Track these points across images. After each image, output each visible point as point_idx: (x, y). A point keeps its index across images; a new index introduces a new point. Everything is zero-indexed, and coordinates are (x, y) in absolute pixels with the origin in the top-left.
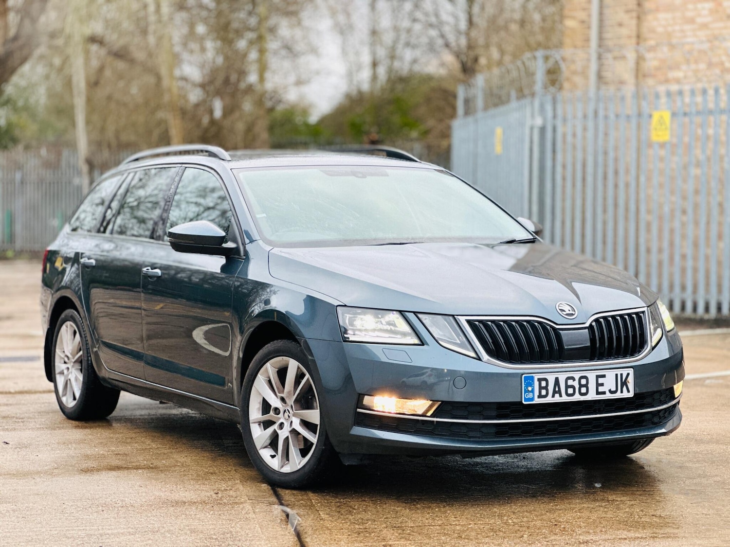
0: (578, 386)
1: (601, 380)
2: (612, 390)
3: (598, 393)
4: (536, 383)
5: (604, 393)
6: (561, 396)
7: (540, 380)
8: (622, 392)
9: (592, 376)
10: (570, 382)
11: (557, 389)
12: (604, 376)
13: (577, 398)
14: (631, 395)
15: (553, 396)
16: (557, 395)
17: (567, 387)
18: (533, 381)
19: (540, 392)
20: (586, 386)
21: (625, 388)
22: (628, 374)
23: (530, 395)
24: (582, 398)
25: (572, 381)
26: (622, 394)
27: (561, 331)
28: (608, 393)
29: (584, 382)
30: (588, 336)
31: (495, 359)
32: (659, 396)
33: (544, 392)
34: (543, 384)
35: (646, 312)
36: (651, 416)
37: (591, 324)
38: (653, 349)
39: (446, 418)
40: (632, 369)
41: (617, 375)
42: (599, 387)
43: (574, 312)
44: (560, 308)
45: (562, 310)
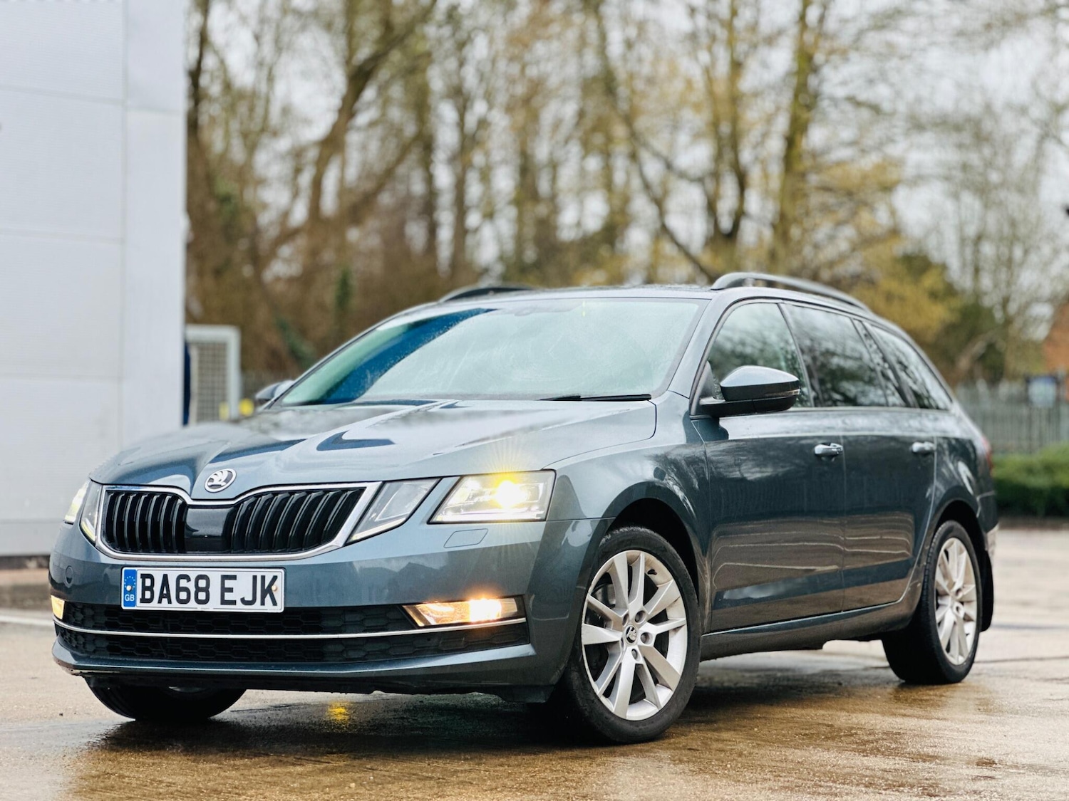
0: (195, 589)
1: (228, 584)
2: (246, 599)
3: (224, 602)
4: (139, 581)
5: (234, 603)
6: (170, 602)
7: (144, 577)
8: (263, 603)
9: (215, 577)
10: (183, 583)
11: (165, 592)
12: (234, 578)
13: (192, 606)
14: (279, 609)
15: (160, 602)
16: (165, 601)
17: (179, 589)
18: (135, 577)
19: (143, 594)
20: (206, 590)
21: (268, 598)
22: (275, 578)
23: (131, 598)
24: (200, 608)
25: (185, 581)
26: (263, 607)
27: (190, 510)
28: (239, 603)
29: (202, 583)
30: (223, 519)
31: (106, 543)
32: (357, 617)
33: (148, 595)
34: (148, 582)
35: (371, 489)
36: (340, 648)
37: (242, 501)
38: (346, 544)
39: (70, 624)
40: (282, 570)
41: (255, 577)
42: (226, 594)
43: (224, 483)
44: (213, 476)
45: (212, 480)
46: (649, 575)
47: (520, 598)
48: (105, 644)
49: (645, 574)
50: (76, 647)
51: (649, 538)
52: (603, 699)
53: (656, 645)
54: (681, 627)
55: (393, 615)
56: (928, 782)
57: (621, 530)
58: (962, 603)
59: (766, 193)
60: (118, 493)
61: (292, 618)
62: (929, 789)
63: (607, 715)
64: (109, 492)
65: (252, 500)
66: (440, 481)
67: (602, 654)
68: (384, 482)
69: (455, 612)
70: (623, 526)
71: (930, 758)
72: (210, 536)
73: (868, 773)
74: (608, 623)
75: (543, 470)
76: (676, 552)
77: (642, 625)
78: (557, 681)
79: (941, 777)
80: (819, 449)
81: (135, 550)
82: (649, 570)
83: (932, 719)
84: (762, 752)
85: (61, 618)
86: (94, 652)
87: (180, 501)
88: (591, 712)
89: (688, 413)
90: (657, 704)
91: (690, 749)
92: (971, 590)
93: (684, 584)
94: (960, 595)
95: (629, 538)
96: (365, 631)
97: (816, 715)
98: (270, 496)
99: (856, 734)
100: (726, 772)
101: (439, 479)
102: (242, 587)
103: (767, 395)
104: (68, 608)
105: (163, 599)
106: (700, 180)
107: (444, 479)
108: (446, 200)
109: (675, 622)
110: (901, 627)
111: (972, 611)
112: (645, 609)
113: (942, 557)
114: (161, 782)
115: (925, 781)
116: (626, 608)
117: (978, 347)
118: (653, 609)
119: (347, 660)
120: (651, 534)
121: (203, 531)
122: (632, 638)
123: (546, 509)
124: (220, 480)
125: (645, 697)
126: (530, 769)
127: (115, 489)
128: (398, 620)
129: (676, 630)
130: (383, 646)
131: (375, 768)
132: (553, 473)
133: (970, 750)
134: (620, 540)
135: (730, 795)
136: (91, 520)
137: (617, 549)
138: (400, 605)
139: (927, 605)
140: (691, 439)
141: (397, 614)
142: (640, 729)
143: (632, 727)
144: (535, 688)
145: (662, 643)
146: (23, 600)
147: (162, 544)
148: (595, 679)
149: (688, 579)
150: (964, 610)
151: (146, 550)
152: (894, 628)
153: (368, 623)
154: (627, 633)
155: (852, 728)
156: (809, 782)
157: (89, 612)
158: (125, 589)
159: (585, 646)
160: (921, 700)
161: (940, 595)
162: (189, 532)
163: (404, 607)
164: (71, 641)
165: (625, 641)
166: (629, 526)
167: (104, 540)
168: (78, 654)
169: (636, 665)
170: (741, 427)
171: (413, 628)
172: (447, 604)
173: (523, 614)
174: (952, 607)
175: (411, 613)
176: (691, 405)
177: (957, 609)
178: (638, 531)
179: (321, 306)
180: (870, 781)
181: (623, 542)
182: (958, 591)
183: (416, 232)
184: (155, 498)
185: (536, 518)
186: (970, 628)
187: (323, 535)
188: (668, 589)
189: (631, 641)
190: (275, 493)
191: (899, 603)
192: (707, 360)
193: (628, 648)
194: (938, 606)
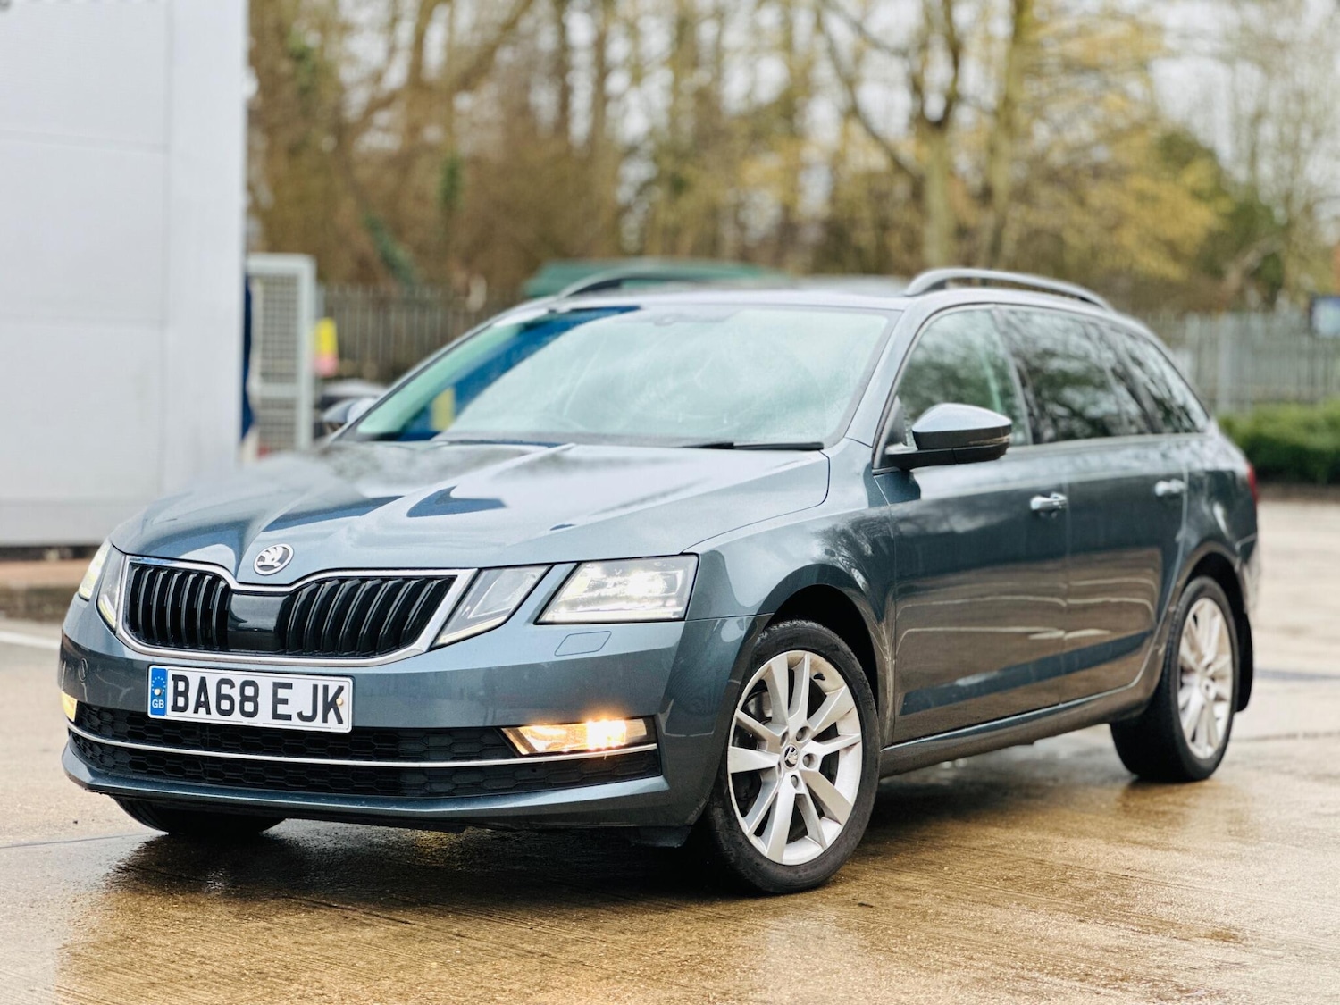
0: (240, 698)
1: (282, 693)
2: (304, 714)
3: (276, 716)
4: (170, 684)
5: (289, 717)
6: (208, 712)
7: (176, 678)
8: (325, 720)
9: (266, 683)
10: (225, 689)
11: (202, 699)
12: (289, 686)
13: (236, 719)
14: (346, 728)
15: (196, 711)
16: (202, 710)
17: (220, 697)
18: (165, 679)
19: (175, 701)
20: (254, 699)
21: (332, 713)
22: (341, 689)
23: (160, 704)
24: (246, 722)
25: (228, 686)
26: (325, 725)
27: (235, 596)
28: (295, 719)
29: (249, 691)
30: (278, 608)
31: (129, 632)
32: (446, 741)
33: (181, 701)
34: (181, 686)
35: (463, 578)
36: (421, 779)
37: (300, 589)
38: (431, 649)
39: (84, 729)
40: (349, 680)
41: (315, 688)
42: (279, 706)
43: (278, 564)
44: (264, 554)
45: (262, 558)
46: (816, 680)
47: (651, 720)
48: (129, 758)
49: (811, 679)
50: (92, 758)
51: (816, 634)
52: (754, 840)
53: (822, 770)
54: (854, 745)
55: (488, 739)
56: (1159, 972)
57: (781, 626)
58: (1213, 679)
59: (987, 62)
60: (144, 568)
61: (362, 740)
62: (1160, 985)
63: (758, 860)
64: (133, 565)
65: (314, 586)
66: (551, 568)
67: (752, 783)
68: (480, 570)
69: (567, 736)
70: (783, 620)
71: (1163, 926)
72: (260, 630)
73: (1083, 953)
74: (762, 743)
75: (682, 554)
76: (850, 651)
77: (804, 744)
78: (695, 820)
79: (1177, 962)
80: (1037, 503)
81: (165, 643)
82: (816, 673)
83: (1168, 850)
84: (951, 911)
85: (73, 720)
86: (114, 767)
87: (222, 584)
88: (739, 857)
89: (870, 466)
90: (821, 843)
91: (861, 905)
92: (1225, 663)
93: (860, 692)
94: (1211, 671)
95: (792, 635)
96: (453, 759)
97: (1023, 841)
98: (335, 582)
99: (1072, 877)
100: (905, 948)
101: (550, 566)
102: (299, 699)
103: (972, 443)
104: (81, 707)
105: (200, 708)
106: (902, 53)
107: (556, 566)
108: (582, 59)
109: (847, 739)
110: (1135, 714)
111: (1226, 689)
112: (809, 726)
113: (1190, 626)
114: (193, 954)
115: (1156, 971)
116: (785, 724)
117: (1251, 258)
118: (819, 723)
119: (431, 794)
120: (818, 629)
121: (252, 622)
122: (792, 761)
123: (686, 605)
124: (273, 560)
125: (807, 834)
126: (658, 939)
127: (141, 562)
128: (495, 745)
129: (848, 748)
130: (476, 778)
131: (463, 933)
132: (695, 558)
133: (1214, 911)
134: (779, 639)
135: (908, 994)
136: (112, 599)
137: (776, 651)
138: (498, 728)
139: (1168, 686)
140: (874, 501)
141: (494, 739)
142: (800, 877)
143: (789, 874)
144: (667, 830)
145: (829, 767)
146: (40, 606)
147: (199, 637)
148: (744, 814)
149: (865, 685)
150: (1216, 688)
151: (179, 643)
152: (1127, 717)
153: (457, 750)
154: (786, 754)
155: (1067, 867)
156: (1009, 971)
157: (108, 717)
158: (153, 692)
159: (733, 774)
160: (1157, 813)
161: (1185, 671)
162: (234, 623)
163: (503, 729)
164: (84, 750)
165: (784, 765)
166: (791, 619)
167: (127, 627)
168: (95, 768)
169: (797, 795)
170: (937, 483)
171: (515, 757)
172: (559, 726)
173: (653, 739)
174: (1200, 686)
175: (511, 737)
176: (874, 455)
177: (1207, 687)
178: (803, 627)
179: (421, 199)
180: (1087, 969)
181: (783, 641)
182: (1208, 666)
183: (544, 99)
184: (192, 577)
185: (673, 617)
186: (1222, 710)
187: (402, 636)
188: (839, 697)
189: (790, 765)
190: (343, 580)
191: (1132, 688)
192: (897, 394)
193: (786, 774)
194: (1182, 685)
